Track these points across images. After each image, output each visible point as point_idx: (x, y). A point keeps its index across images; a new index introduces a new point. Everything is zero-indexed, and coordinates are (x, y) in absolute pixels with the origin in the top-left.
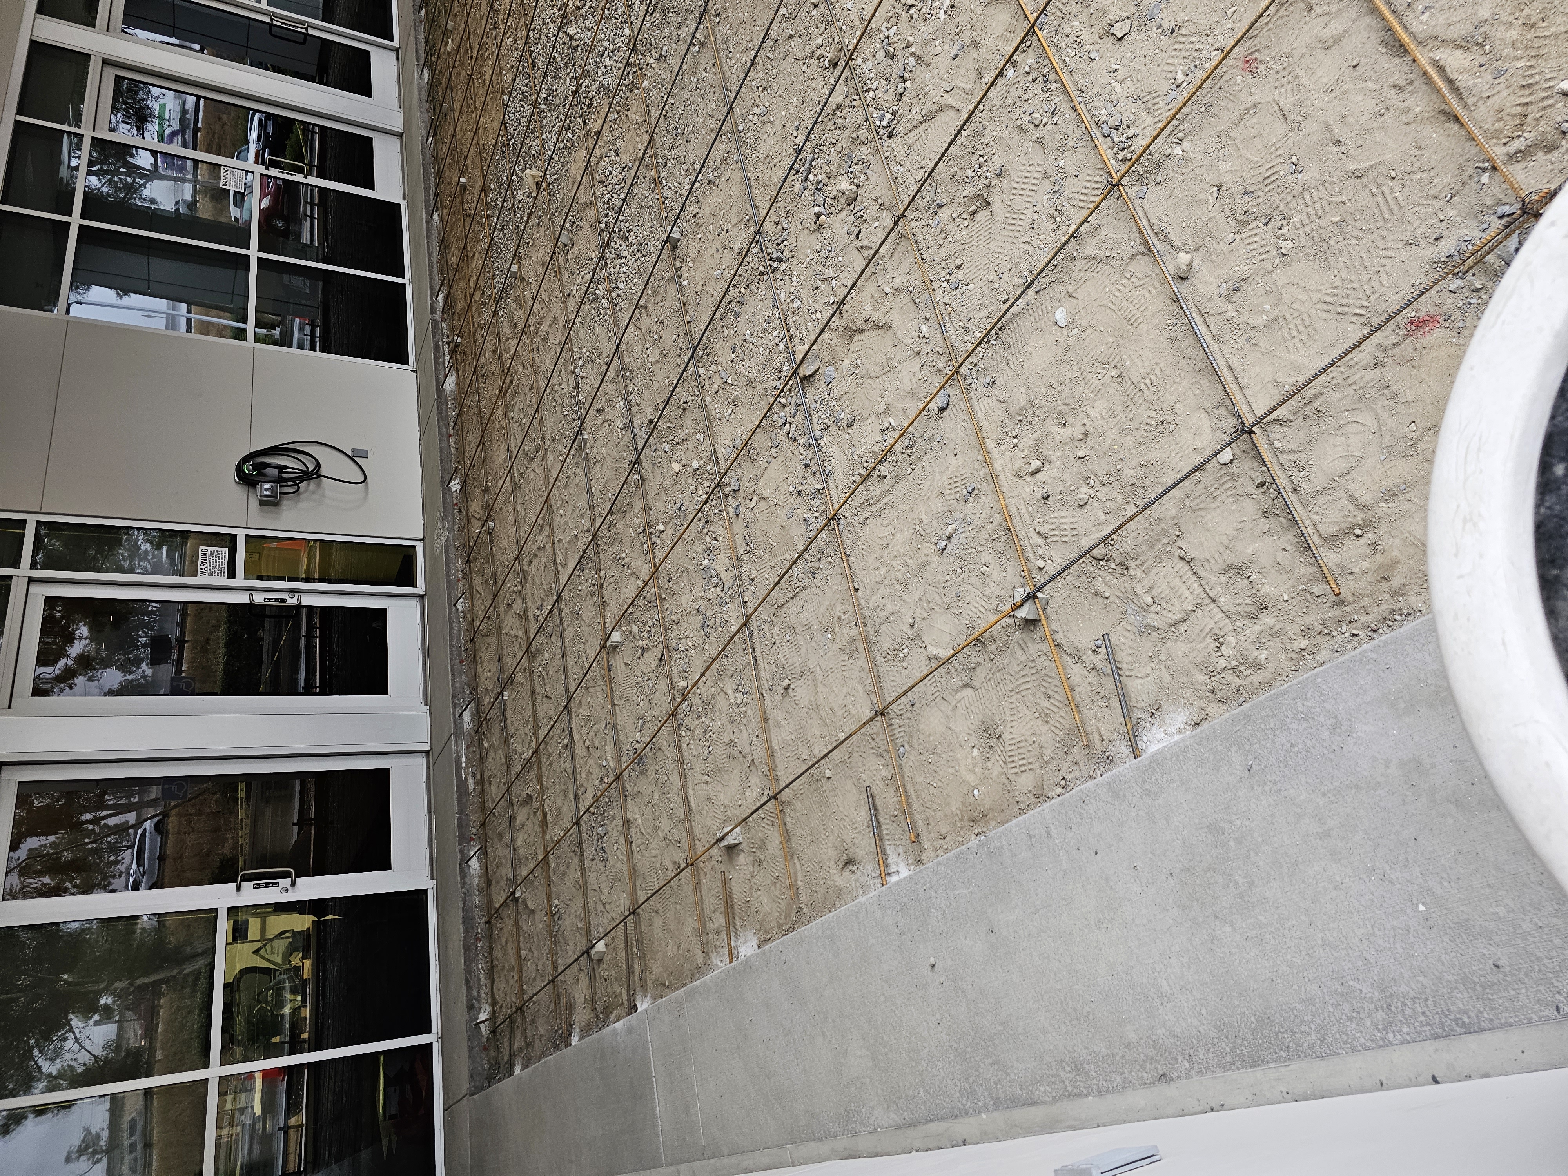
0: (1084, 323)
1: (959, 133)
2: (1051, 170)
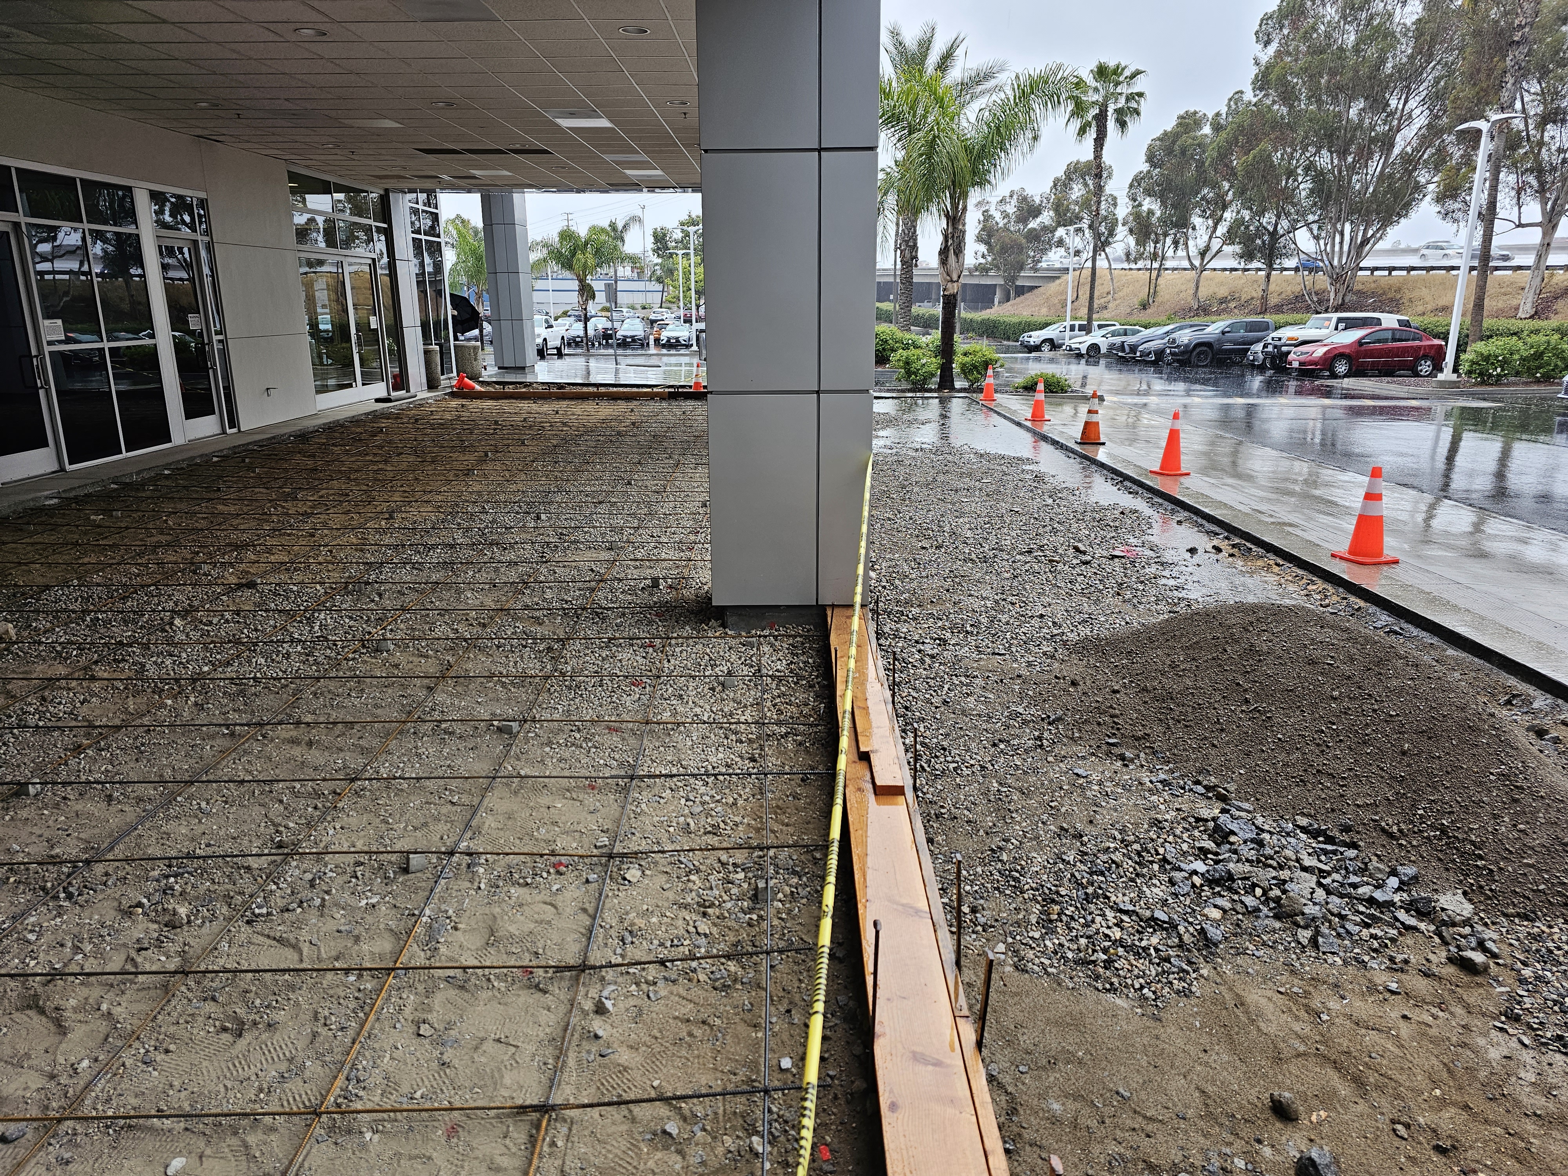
1: (285, 971)
2: (299, 1060)
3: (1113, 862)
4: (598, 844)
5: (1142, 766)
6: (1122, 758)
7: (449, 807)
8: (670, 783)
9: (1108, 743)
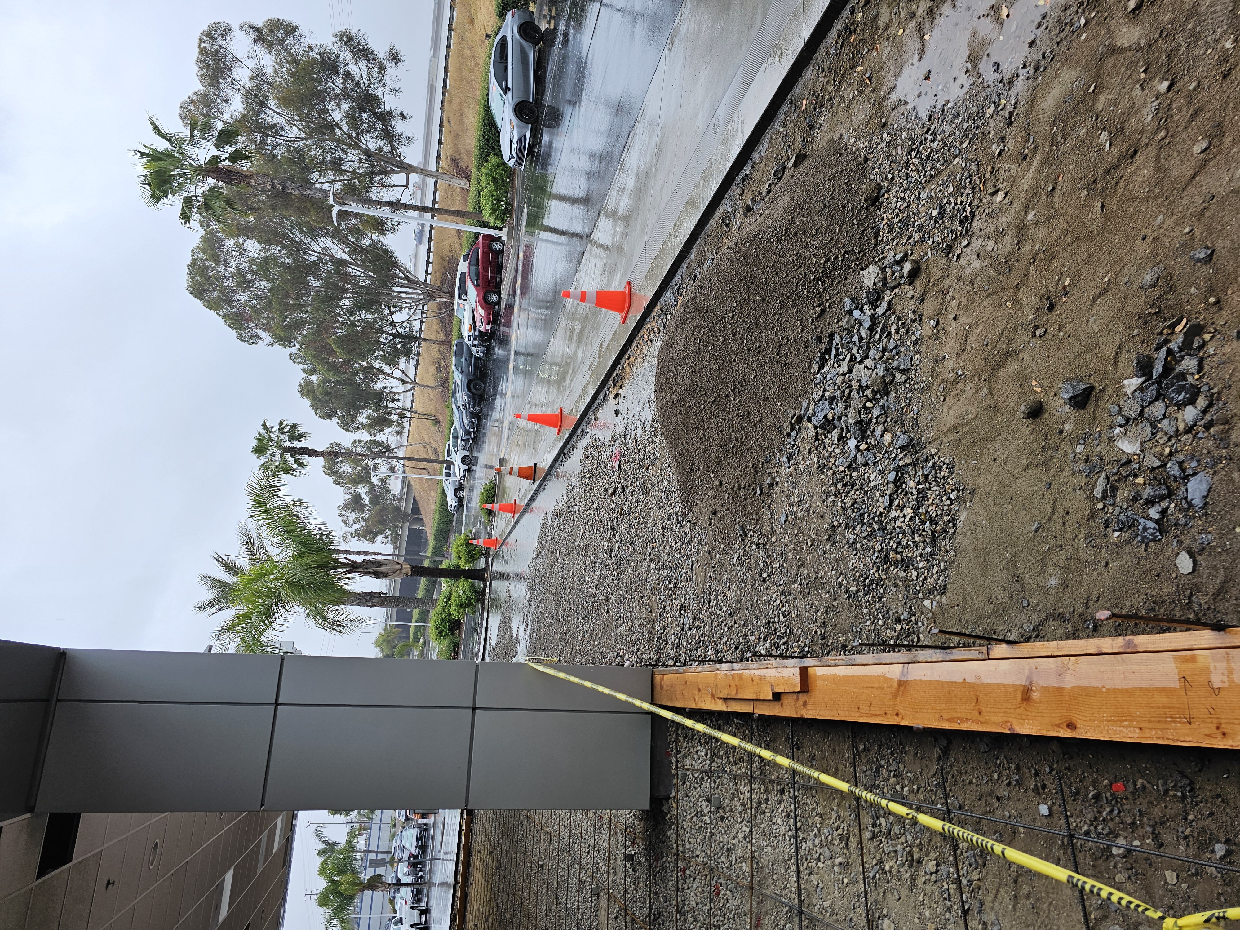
3: (853, 505)
5: (777, 472)
6: (771, 485)
8: (804, 874)
9: (760, 494)
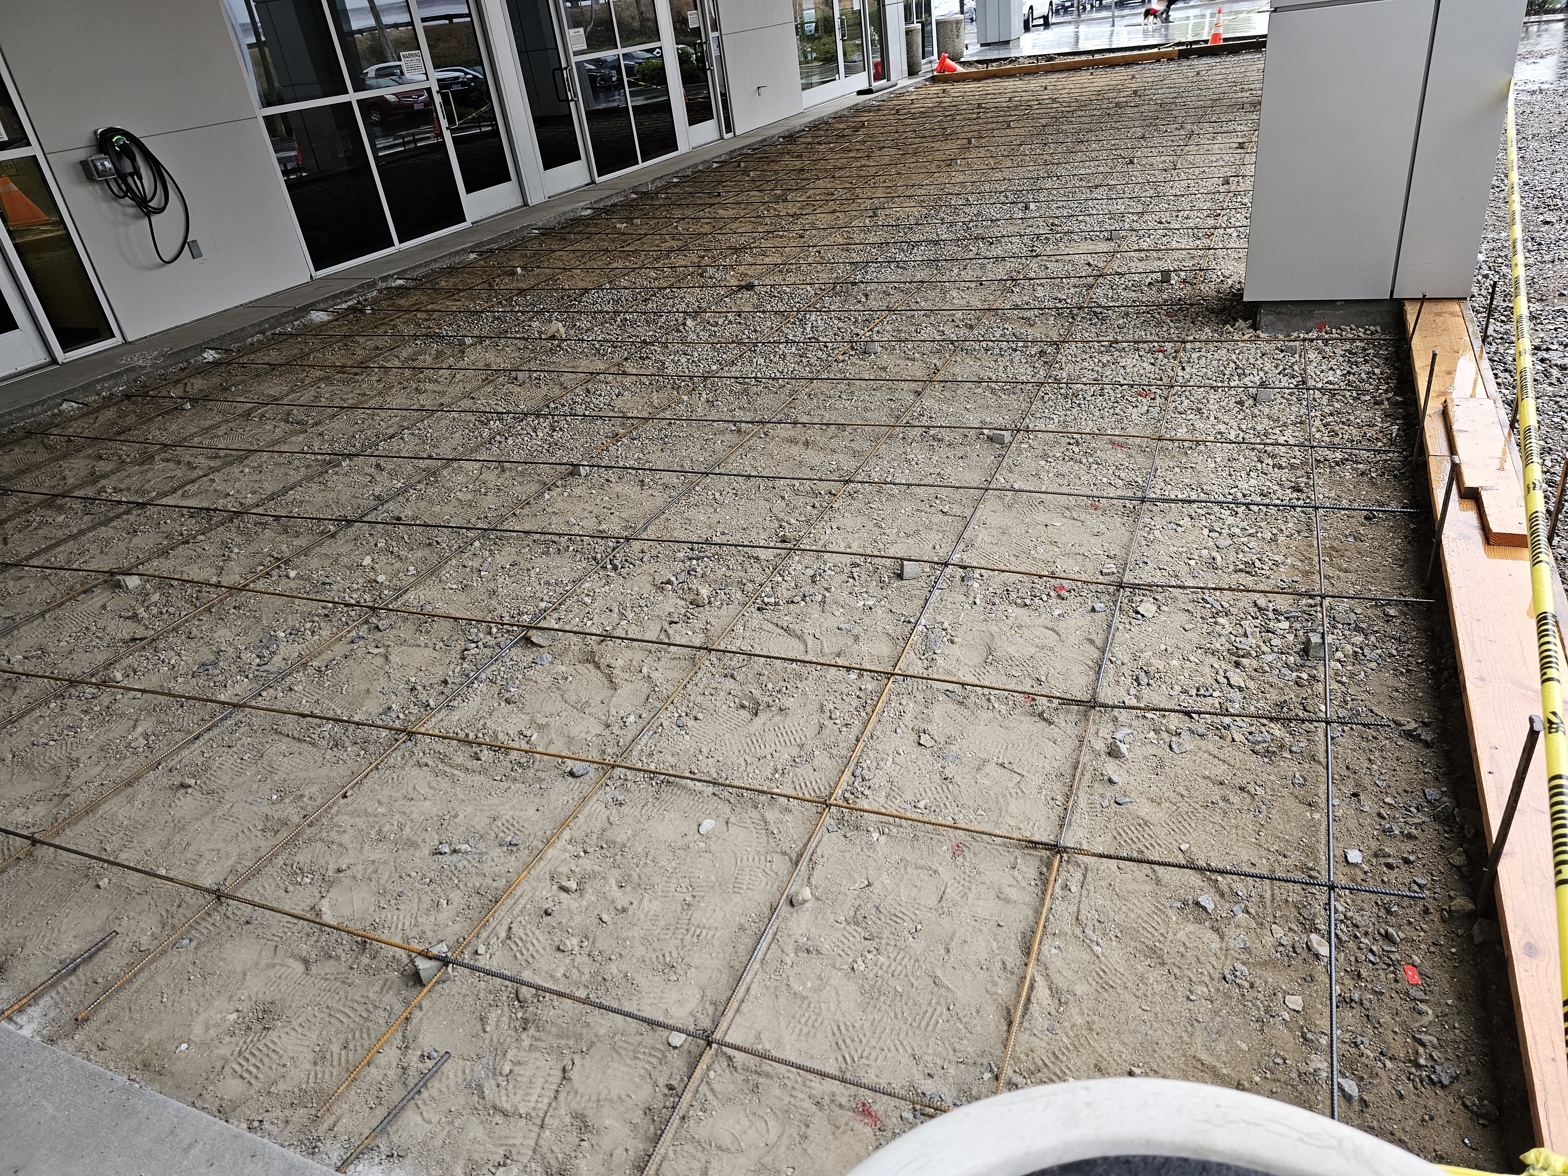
0: (713, 848)
1: (793, 660)
2: (808, 748)
4: (1104, 571)
7: (941, 515)
8: (1188, 509)
